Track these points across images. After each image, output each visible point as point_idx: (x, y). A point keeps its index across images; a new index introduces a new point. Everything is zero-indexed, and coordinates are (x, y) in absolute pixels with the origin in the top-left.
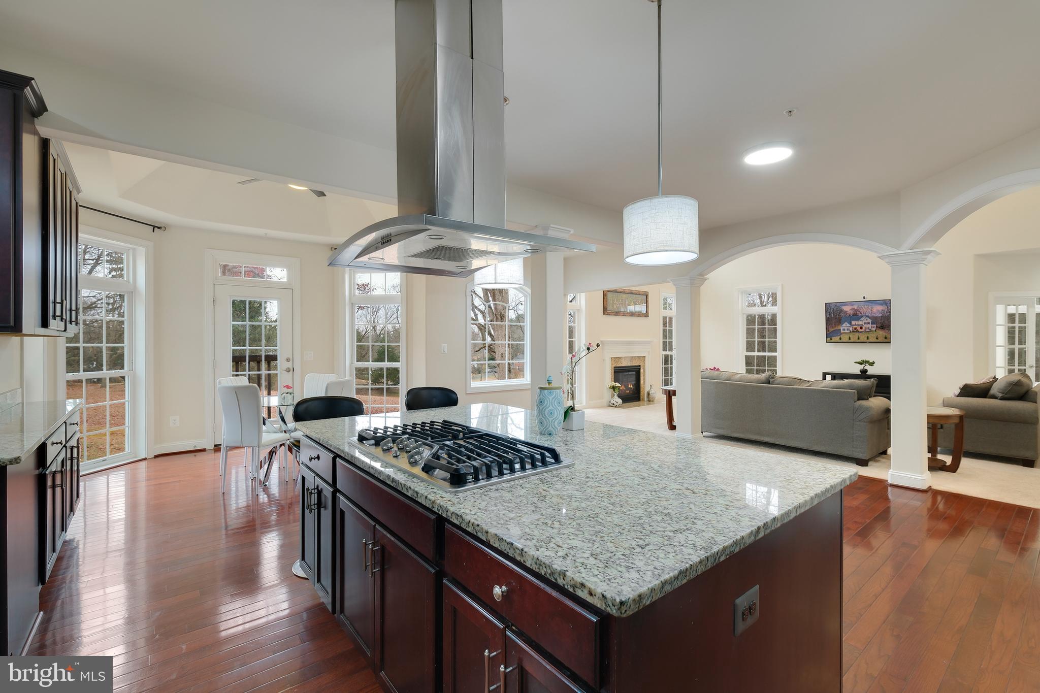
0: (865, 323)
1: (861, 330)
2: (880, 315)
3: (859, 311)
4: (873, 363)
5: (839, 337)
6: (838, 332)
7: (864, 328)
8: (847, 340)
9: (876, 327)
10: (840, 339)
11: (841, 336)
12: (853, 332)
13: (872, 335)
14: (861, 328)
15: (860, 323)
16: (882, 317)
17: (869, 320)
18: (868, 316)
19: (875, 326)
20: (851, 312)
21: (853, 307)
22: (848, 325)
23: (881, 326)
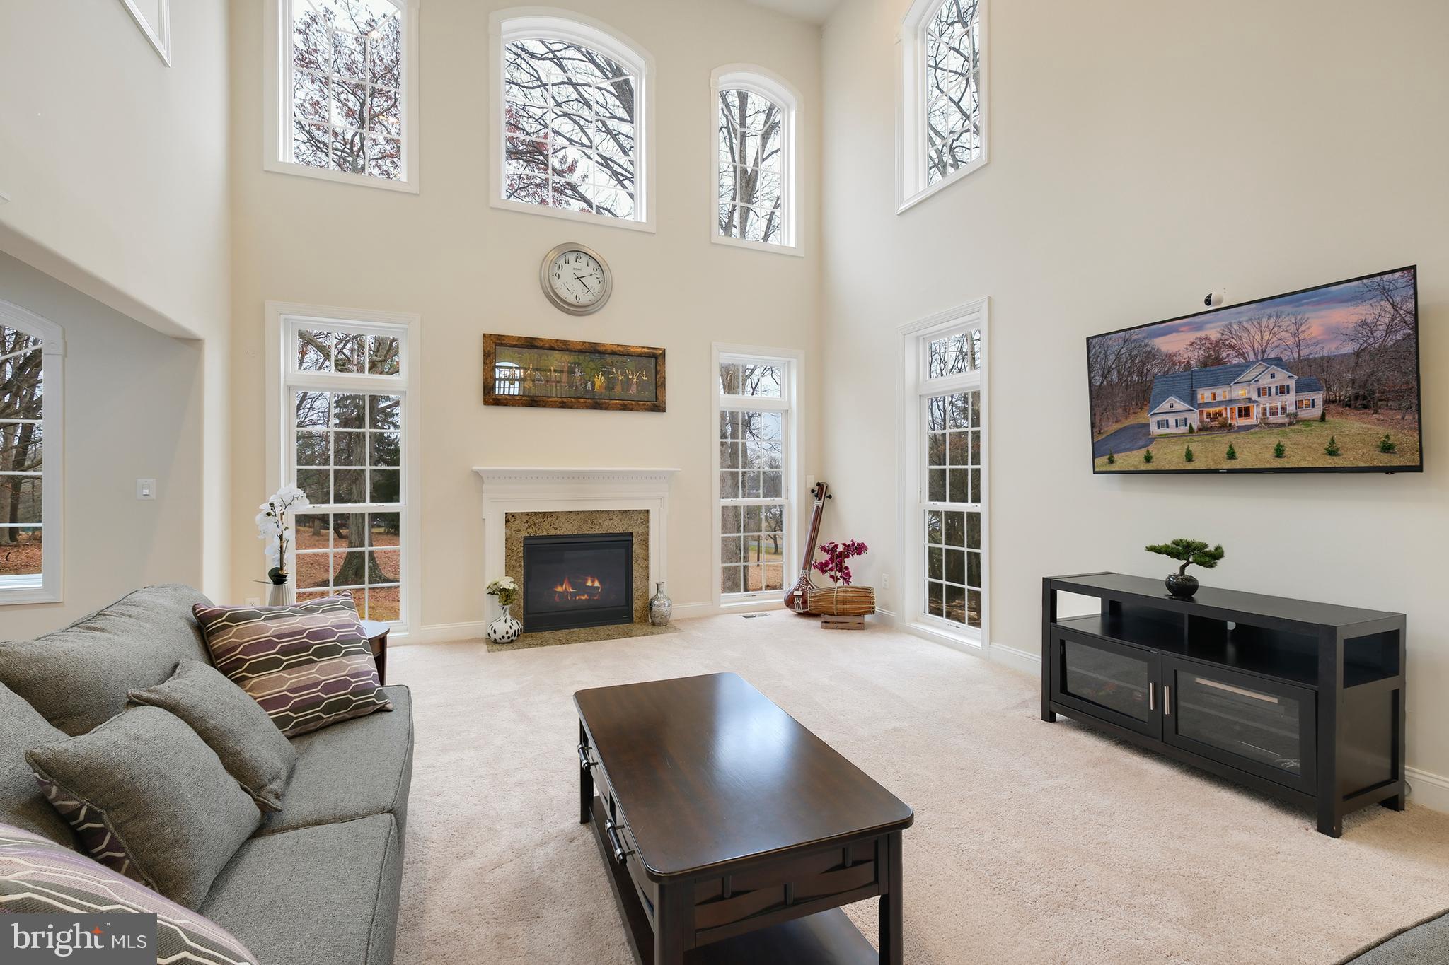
0: (1262, 392)
1: (1242, 422)
2: (1349, 348)
3: (1231, 347)
4: (1217, 555)
5: (1143, 452)
6: (1140, 435)
7: (1256, 411)
8: (1178, 462)
9: (1327, 402)
10: (1148, 459)
11: (1153, 449)
12: (1204, 429)
13: (1301, 439)
14: (1245, 412)
15: (1239, 392)
16: (1358, 354)
17: (1283, 377)
18: (1278, 362)
19: (1319, 397)
20: (1195, 356)
21: (1202, 334)
22: (1180, 405)
23: (1357, 397)
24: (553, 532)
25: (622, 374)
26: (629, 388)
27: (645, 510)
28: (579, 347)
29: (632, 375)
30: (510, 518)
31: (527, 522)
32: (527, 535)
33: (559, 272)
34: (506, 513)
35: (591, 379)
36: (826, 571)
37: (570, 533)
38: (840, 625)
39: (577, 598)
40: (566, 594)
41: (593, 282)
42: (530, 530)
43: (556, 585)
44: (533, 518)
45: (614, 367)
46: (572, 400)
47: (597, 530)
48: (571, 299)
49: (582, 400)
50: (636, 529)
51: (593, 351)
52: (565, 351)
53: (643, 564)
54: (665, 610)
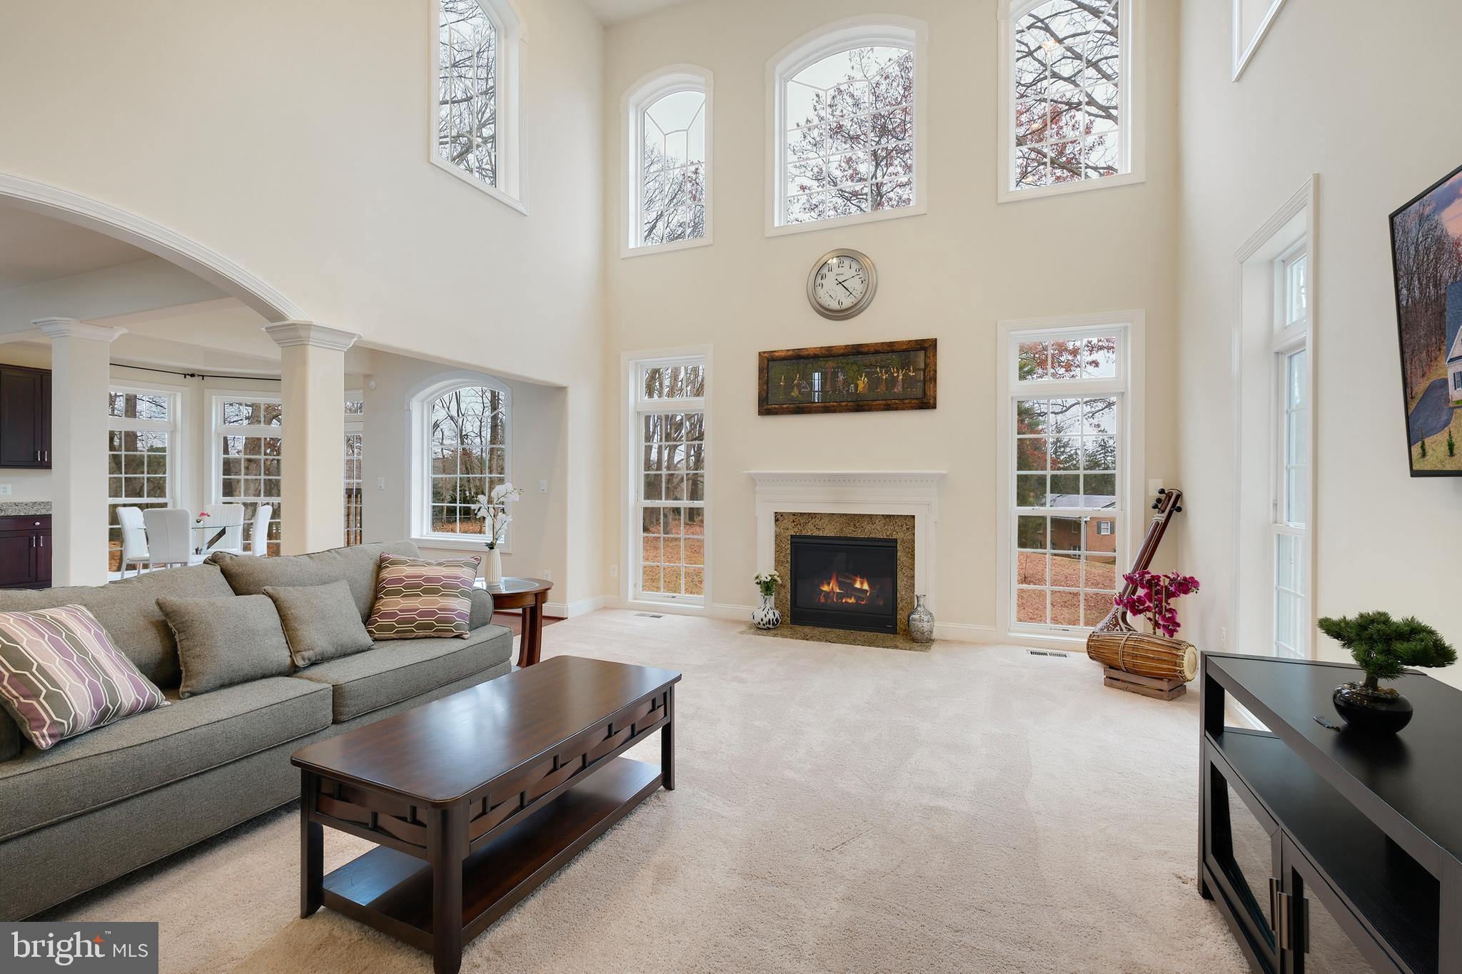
24: (816, 533)
25: (886, 373)
26: (894, 385)
27: (911, 516)
28: (842, 351)
29: (898, 372)
30: (779, 517)
31: (794, 522)
32: (793, 534)
33: (822, 281)
34: (776, 513)
35: (854, 382)
36: (1140, 612)
37: (832, 535)
38: (1130, 686)
39: (844, 601)
40: (832, 594)
41: (855, 285)
42: (796, 529)
43: (823, 583)
44: (798, 517)
45: (878, 366)
46: (835, 404)
47: (859, 534)
48: (834, 305)
49: (844, 404)
50: (899, 536)
51: (857, 351)
52: (829, 357)
53: (908, 573)
54: (926, 626)
